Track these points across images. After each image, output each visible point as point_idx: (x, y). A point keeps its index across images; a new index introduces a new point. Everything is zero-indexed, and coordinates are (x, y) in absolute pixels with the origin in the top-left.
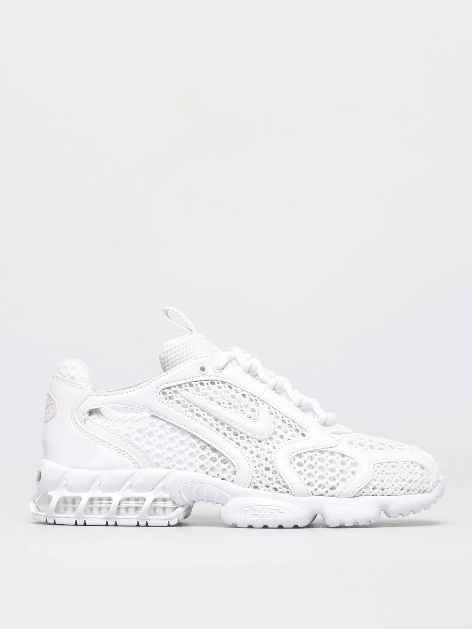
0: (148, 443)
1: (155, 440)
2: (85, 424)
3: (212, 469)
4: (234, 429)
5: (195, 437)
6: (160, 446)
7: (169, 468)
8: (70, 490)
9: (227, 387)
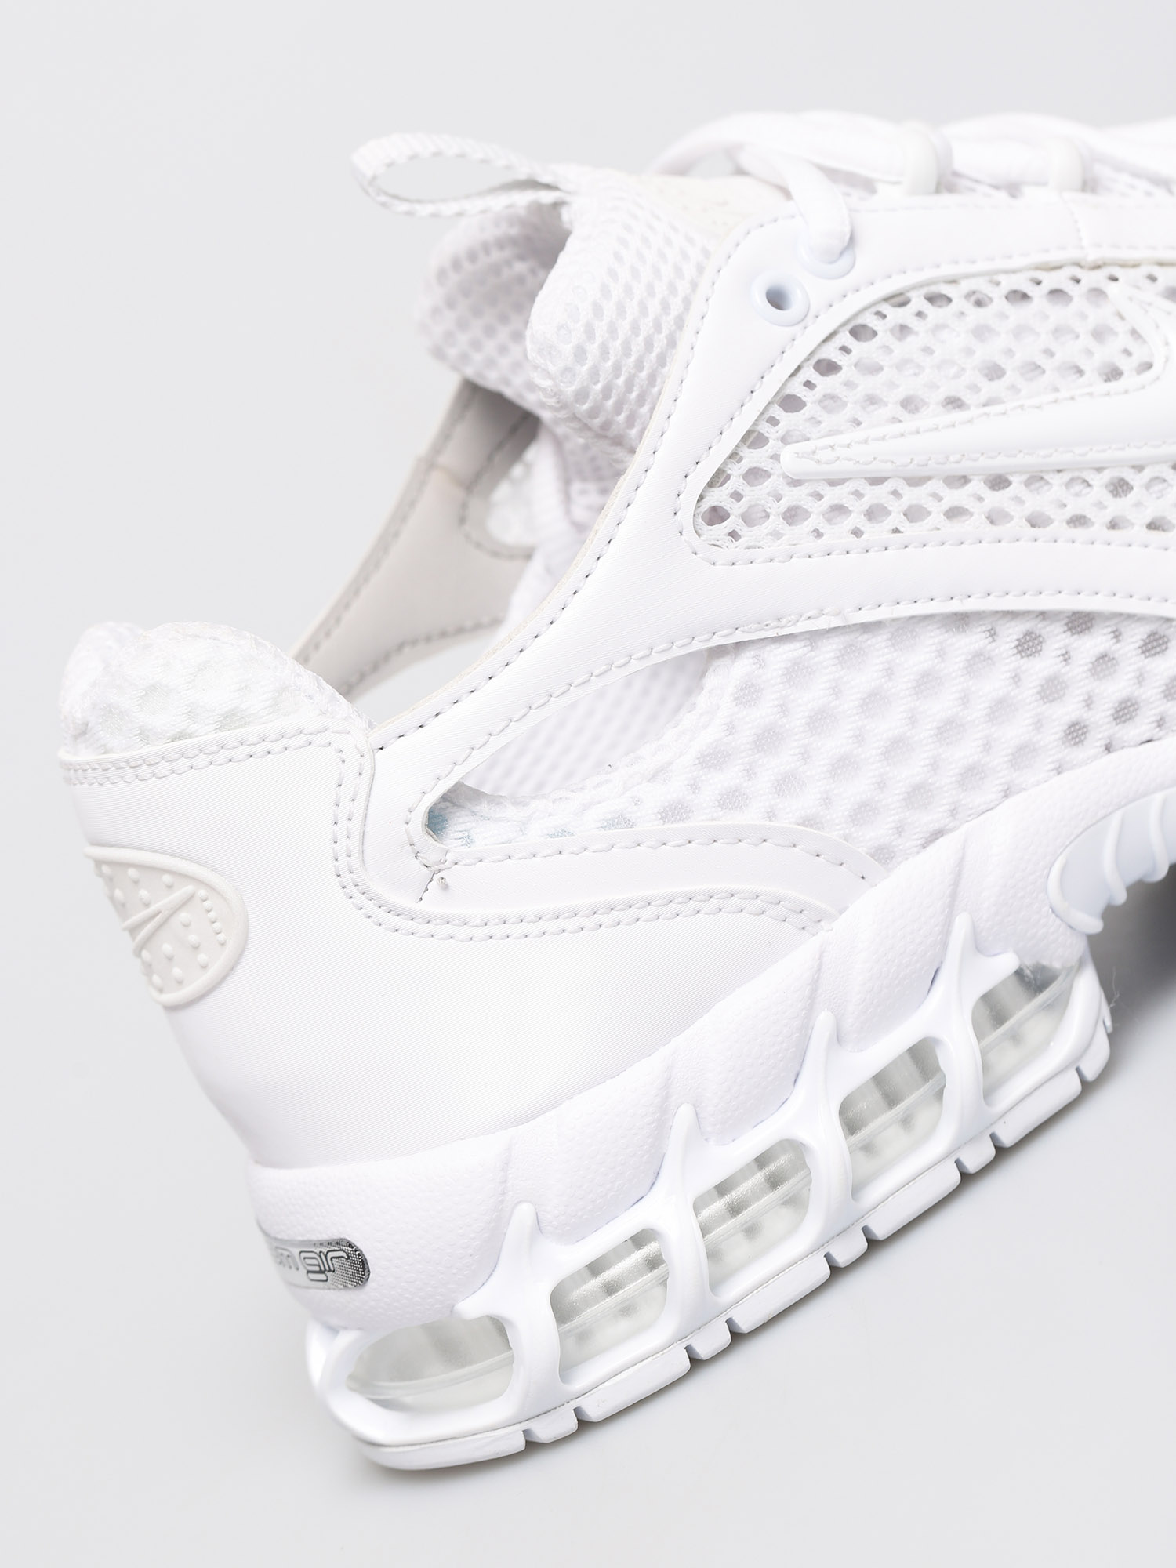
0: (786, 784)
1: (805, 755)
2: (445, 887)
3: (1125, 711)
4: (1099, 470)
5: (961, 620)
6: (843, 766)
7: (938, 834)
8: (574, 1230)
9: (926, 307)
